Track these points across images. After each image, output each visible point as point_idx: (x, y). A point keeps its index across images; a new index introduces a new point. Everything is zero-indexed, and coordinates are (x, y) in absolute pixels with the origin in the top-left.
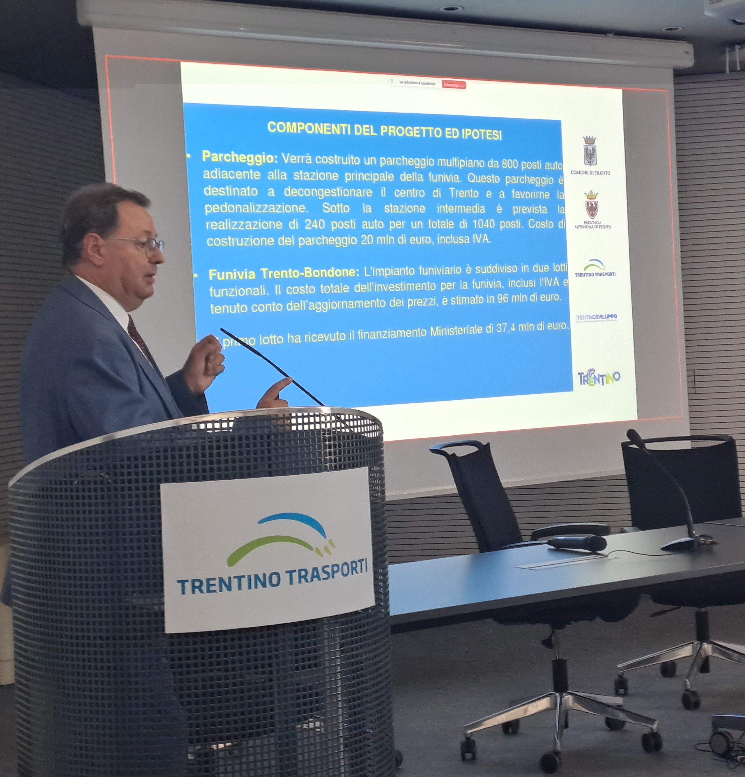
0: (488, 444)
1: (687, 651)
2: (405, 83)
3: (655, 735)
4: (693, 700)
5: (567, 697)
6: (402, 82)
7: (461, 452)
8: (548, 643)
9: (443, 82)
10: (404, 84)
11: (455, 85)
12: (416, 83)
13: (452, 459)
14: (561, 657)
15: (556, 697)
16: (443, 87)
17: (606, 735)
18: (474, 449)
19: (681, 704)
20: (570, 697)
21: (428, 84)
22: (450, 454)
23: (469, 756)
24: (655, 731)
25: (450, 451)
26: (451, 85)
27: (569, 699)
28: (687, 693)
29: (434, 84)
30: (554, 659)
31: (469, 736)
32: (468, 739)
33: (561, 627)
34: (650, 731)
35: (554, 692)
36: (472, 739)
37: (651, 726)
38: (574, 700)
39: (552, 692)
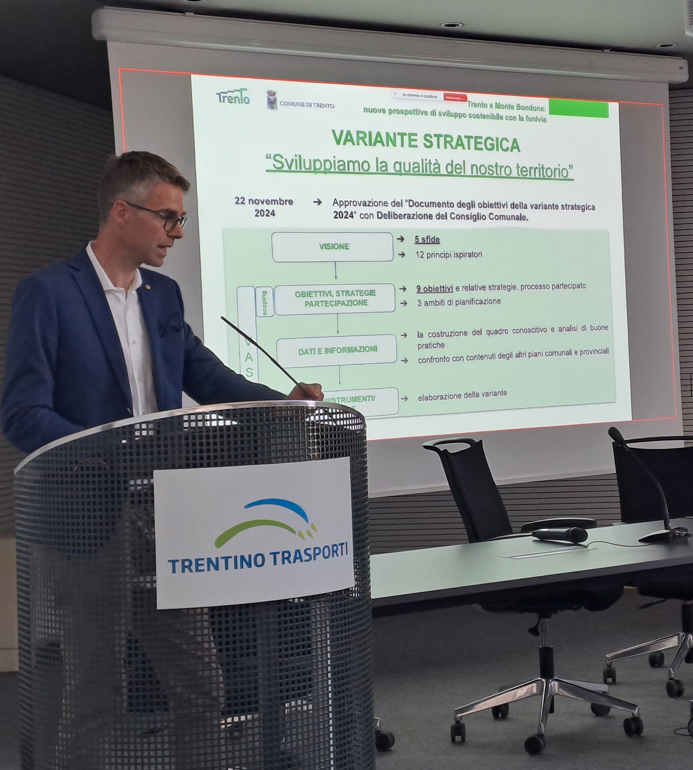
0: (481, 442)
1: (672, 642)
2: (408, 95)
3: (636, 720)
4: (676, 688)
5: (552, 683)
6: (405, 95)
7: (454, 448)
8: (534, 631)
9: (445, 95)
10: (407, 97)
11: (456, 98)
12: (418, 96)
13: (443, 455)
14: (548, 645)
15: (543, 683)
16: (445, 99)
17: (591, 720)
18: (466, 447)
19: (665, 693)
20: (556, 683)
21: (431, 97)
22: (442, 450)
23: (458, 738)
24: (637, 716)
25: (443, 447)
26: (452, 98)
27: (554, 685)
28: (671, 681)
29: (436, 97)
30: (540, 647)
31: (459, 719)
32: (458, 722)
33: (548, 616)
34: (632, 716)
35: (541, 678)
36: (461, 722)
37: (633, 711)
38: (560, 686)
39: (540, 679)
